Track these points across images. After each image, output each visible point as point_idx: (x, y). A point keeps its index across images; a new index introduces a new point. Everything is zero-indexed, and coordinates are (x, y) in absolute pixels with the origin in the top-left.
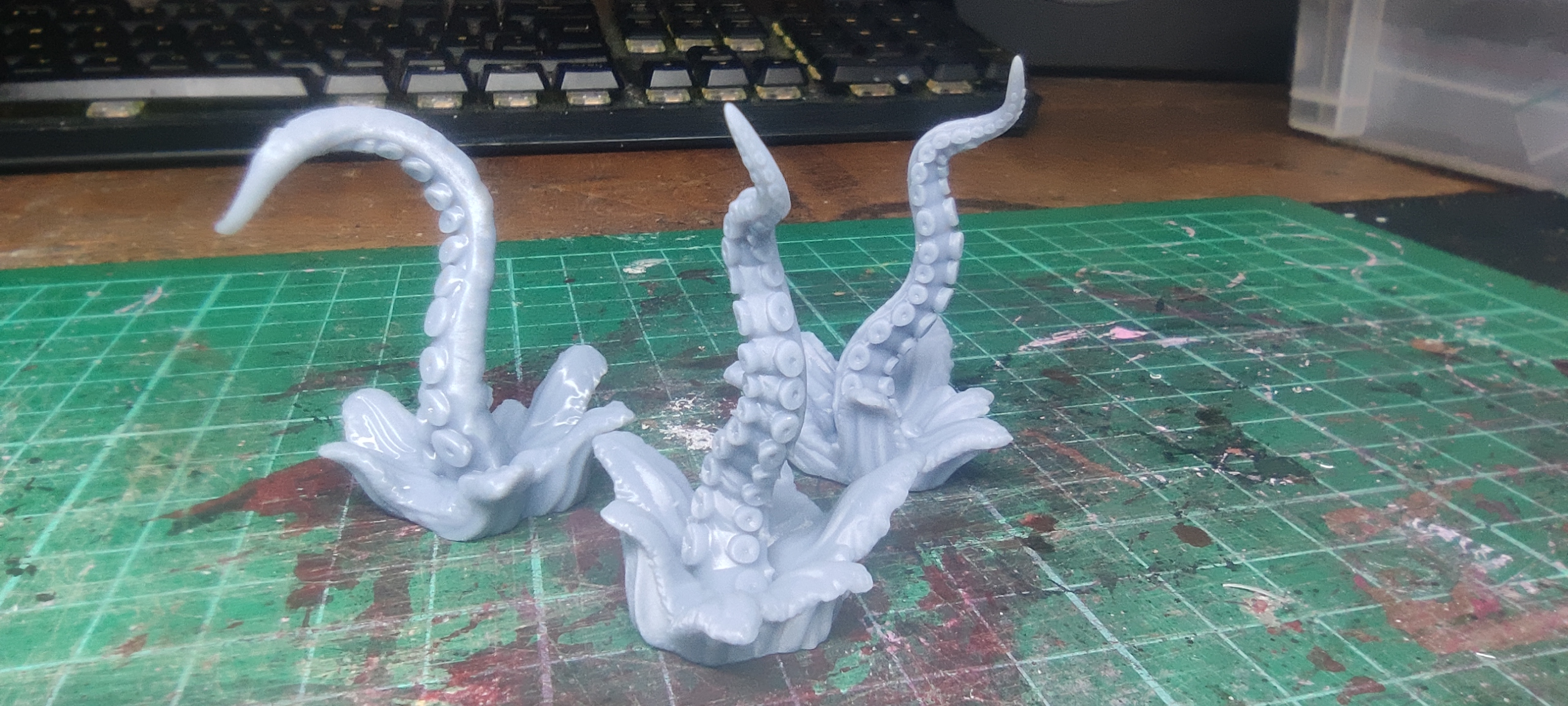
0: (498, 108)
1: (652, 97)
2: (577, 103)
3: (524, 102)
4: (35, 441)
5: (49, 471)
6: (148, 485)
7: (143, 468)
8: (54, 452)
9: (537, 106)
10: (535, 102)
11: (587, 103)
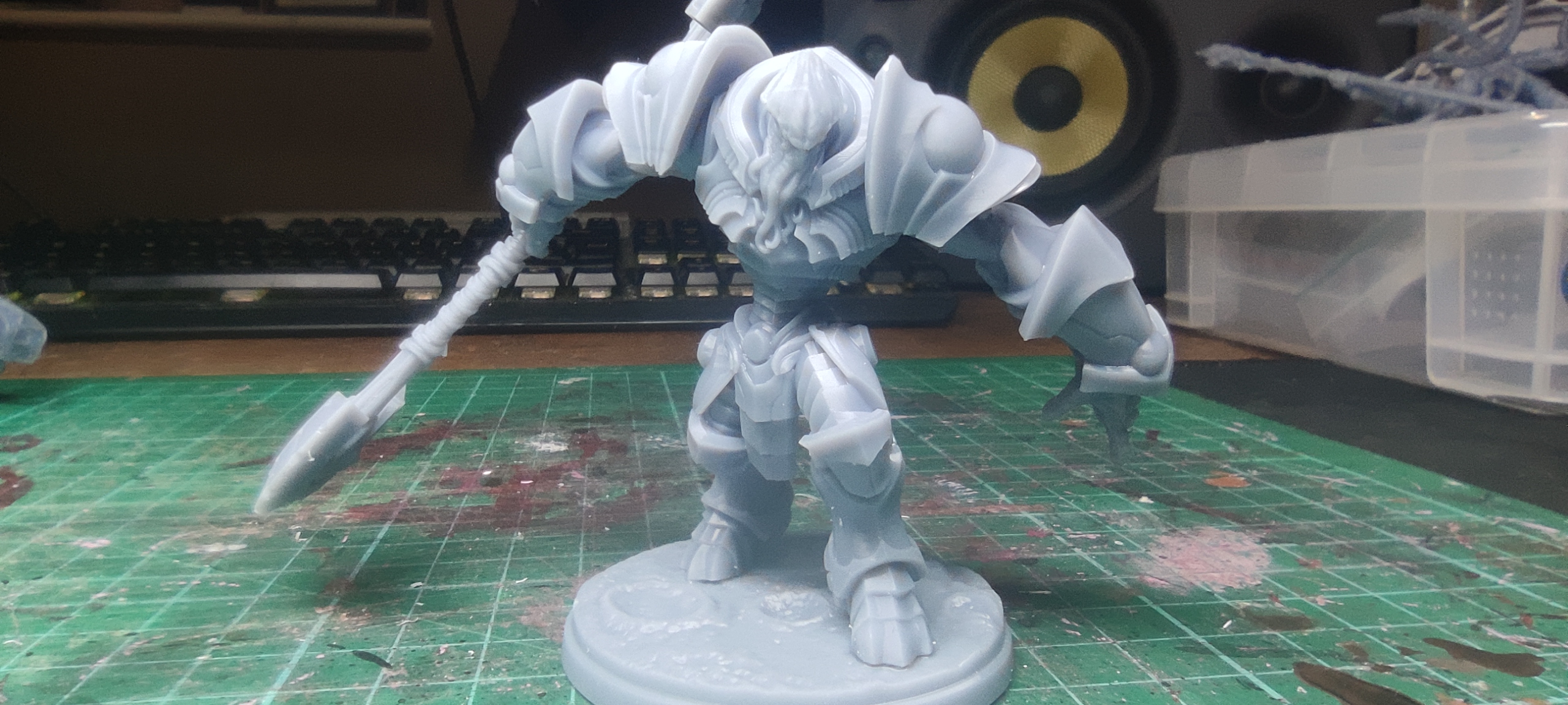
0: (523, 299)
1: (644, 293)
2: (585, 296)
3: (544, 295)
4: (157, 439)
5: (162, 449)
6: (216, 455)
7: (215, 449)
8: (164, 444)
9: (554, 298)
10: (552, 295)
11: (593, 296)
